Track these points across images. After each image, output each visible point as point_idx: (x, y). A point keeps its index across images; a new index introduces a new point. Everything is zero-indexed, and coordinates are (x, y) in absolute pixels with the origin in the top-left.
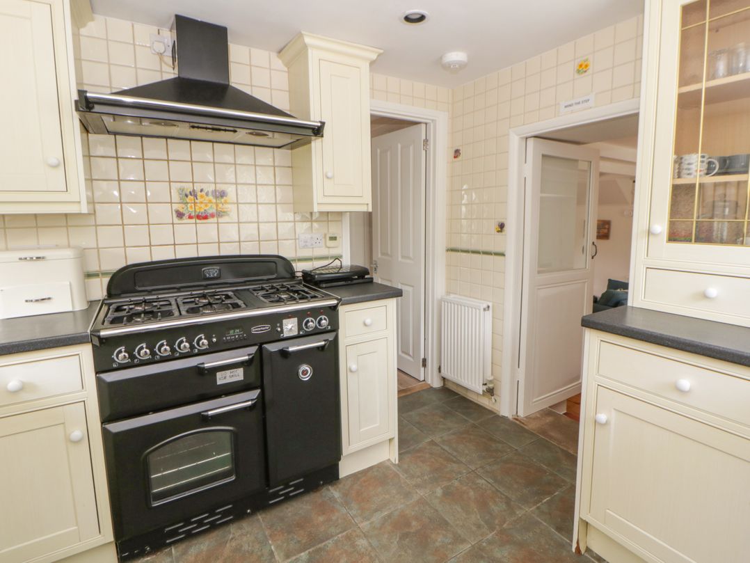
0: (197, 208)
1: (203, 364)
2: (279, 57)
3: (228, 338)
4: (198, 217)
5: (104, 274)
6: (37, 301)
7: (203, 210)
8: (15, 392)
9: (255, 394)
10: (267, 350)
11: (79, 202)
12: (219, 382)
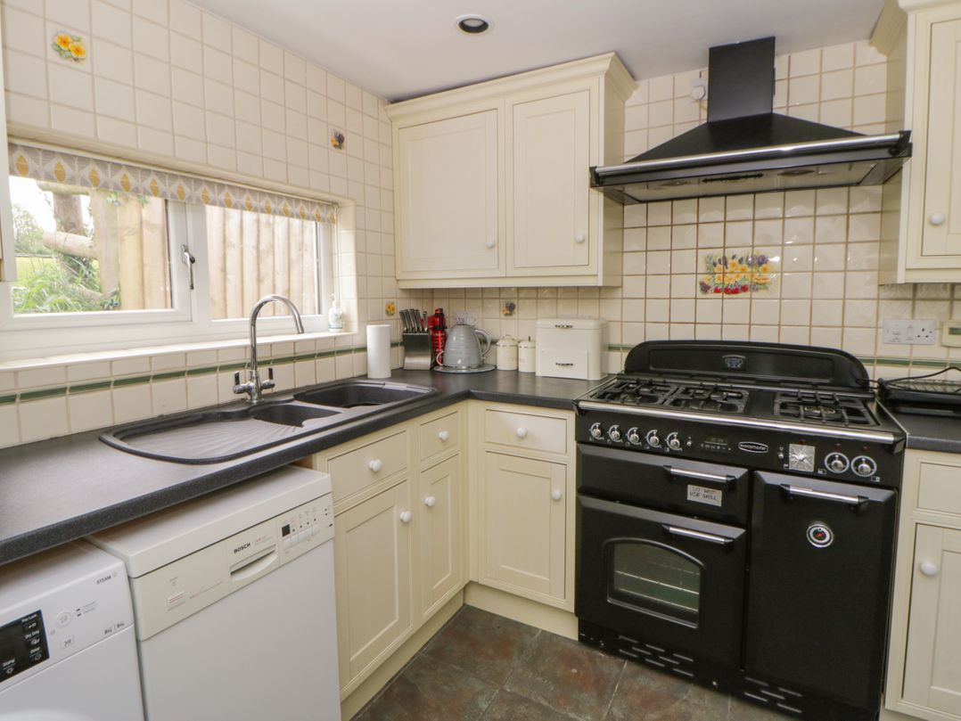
0: (725, 279)
1: (670, 467)
2: (871, 44)
3: (707, 446)
4: (727, 291)
5: (625, 348)
6: (563, 365)
7: (732, 282)
8: (522, 438)
9: (736, 532)
10: (760, 479)
11: (596, 275)
12: (690, 498)
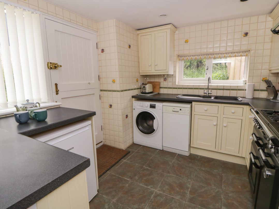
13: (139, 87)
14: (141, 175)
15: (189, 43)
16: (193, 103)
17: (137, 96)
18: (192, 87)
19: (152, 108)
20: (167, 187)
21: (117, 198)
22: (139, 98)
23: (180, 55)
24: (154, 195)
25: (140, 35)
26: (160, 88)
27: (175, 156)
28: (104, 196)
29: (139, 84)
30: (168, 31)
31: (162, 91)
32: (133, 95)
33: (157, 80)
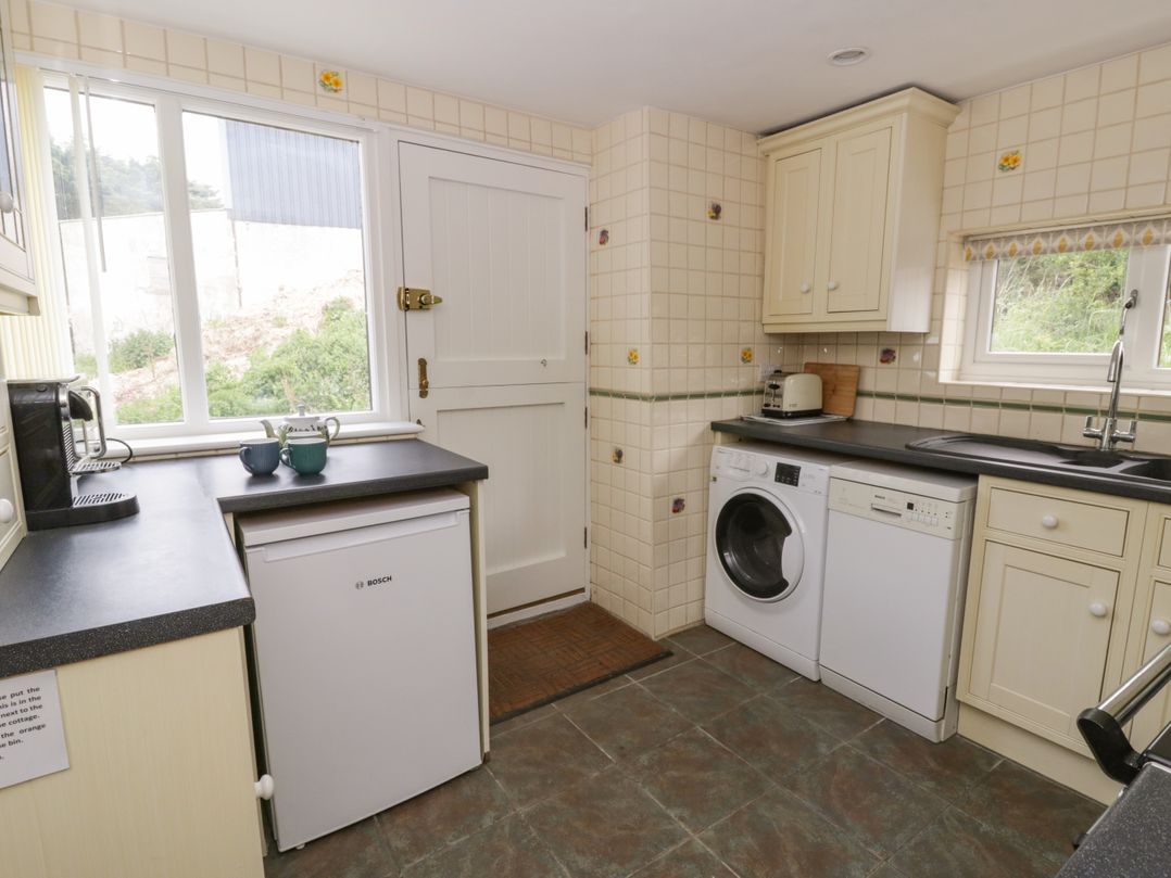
13: (755, 386)
14: (666, 754)
15: (1019, 170)
16: (985, 482)
17: (734, 424)
18: (1026, 399)
19: (785, 482)
20: (749, 840)
21: (534, 806)
22: (744, 435)
23: (972, 236)
24: (674, 851)
25: (773, 157)
26: (860, 394)
27: (866, 726)
28: (497, 781)
29: (754, 375)
30: (901, 124)
31: (870, 411)
32: (717, 418)
33: (846, 357)
